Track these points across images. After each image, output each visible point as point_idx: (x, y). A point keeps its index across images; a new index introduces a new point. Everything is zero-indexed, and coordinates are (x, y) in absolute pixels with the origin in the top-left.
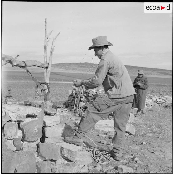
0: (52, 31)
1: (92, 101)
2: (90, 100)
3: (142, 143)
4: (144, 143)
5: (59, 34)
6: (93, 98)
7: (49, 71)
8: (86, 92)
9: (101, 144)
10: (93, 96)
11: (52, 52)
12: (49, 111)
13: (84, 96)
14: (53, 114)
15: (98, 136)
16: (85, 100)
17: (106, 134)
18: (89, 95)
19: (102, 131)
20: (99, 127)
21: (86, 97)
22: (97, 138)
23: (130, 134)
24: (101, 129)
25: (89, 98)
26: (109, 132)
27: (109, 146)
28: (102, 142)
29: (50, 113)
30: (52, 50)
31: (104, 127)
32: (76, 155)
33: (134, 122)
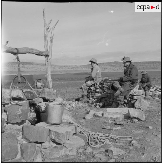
0: (51, 21)
1: (107, 91)
2: (105, 91)
3: (148, 128)
4: (151, 127)
5: (58, 22)
6: (107, 88)
7: (49, 60)
8: (101, 83)
9: (104, 129)
10: (107, 87)
11: (51, 41)
12: (47, 97)
13: (100, 87)
14: (52, 100)
15: (105, 122)
16: (101, 91)
17: (114, 121)
18: (104, 86)
19: (111, 118)
20: (108, 115)
21: (101, 88)
22: (103, 124)
23: (139, 120)
24: (110, 116)
25: (104, 89)
26: (117, 118)
27: (111, 130)
28: (105, 128)
29: (49, 99)
30: (51, 39)
31: (113, 114)
32: (63, 137)
33: (148, 109)
